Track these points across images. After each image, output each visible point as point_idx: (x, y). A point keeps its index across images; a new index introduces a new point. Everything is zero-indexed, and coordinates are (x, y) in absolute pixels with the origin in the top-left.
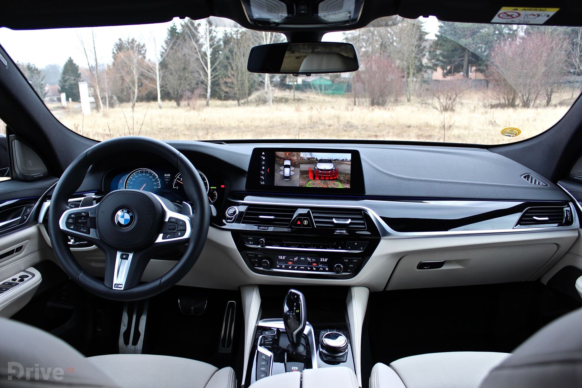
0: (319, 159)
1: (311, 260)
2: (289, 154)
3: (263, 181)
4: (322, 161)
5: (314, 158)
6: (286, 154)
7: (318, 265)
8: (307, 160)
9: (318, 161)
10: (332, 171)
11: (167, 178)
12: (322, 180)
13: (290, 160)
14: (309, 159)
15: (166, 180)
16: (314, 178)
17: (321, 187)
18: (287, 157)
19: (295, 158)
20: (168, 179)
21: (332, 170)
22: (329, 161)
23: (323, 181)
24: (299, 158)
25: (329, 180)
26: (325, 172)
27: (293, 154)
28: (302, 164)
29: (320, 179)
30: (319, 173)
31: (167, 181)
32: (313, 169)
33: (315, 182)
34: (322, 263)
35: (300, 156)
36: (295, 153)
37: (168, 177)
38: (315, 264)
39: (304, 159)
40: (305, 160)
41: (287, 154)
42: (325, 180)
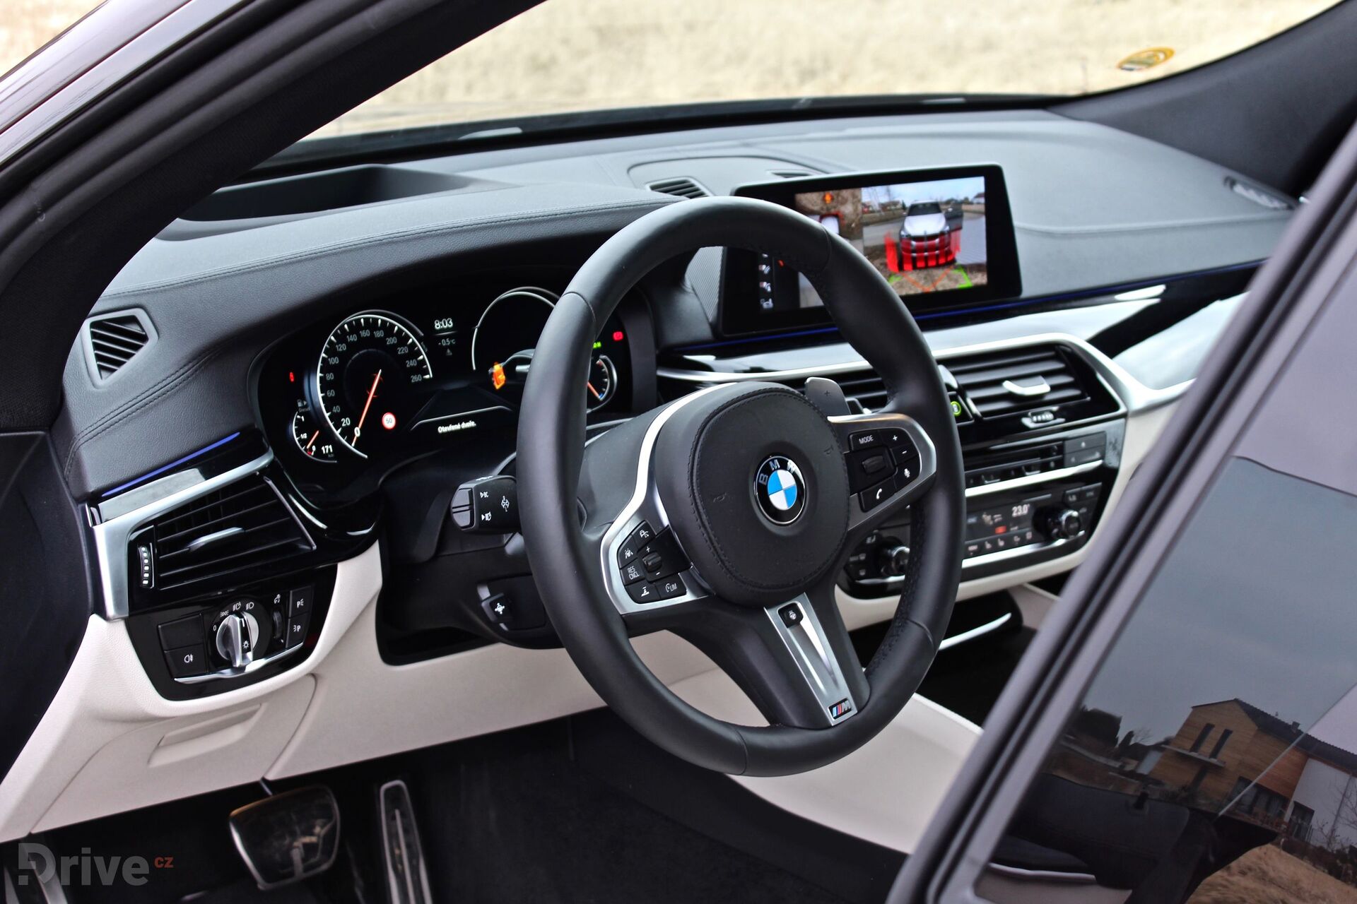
0: (908, 204)
1: (993, 519)
2: (832, 199)
3: (767, 296)
4: (916, 210)
5: (895, 204)
6: (824, 199)
7: (1008, 529)
8: (879, 211)
9: (907, 211)
10: (943, 237)
11: (445, 337)
12: (920, 269)
13: (836, 216)
14: (884, 207)
15: (444, 343)
16: (901, 268)
17: (919, 291)
18: (828, 209)
19: (847, 209)
20: (450, 337)
21: (942, 234)
22: (933, 208)
23: (922, 274)
24: (860, 208)
25: (938, 266)
26: (925, 243)
27: (843, 198)
28: (867, 224)
29: (915, 268)
30: (912, 248)
31: (447, 347)
32: (896, 239)
33: (905, 279)
34: (1019, 520)
35: (859, 201)
36: (846, 193)
37: (448, 329)
38: (1000, 530)
39: (871, 209)
40: (873, 212)
41: (828, 198)
42: (926, 267)
